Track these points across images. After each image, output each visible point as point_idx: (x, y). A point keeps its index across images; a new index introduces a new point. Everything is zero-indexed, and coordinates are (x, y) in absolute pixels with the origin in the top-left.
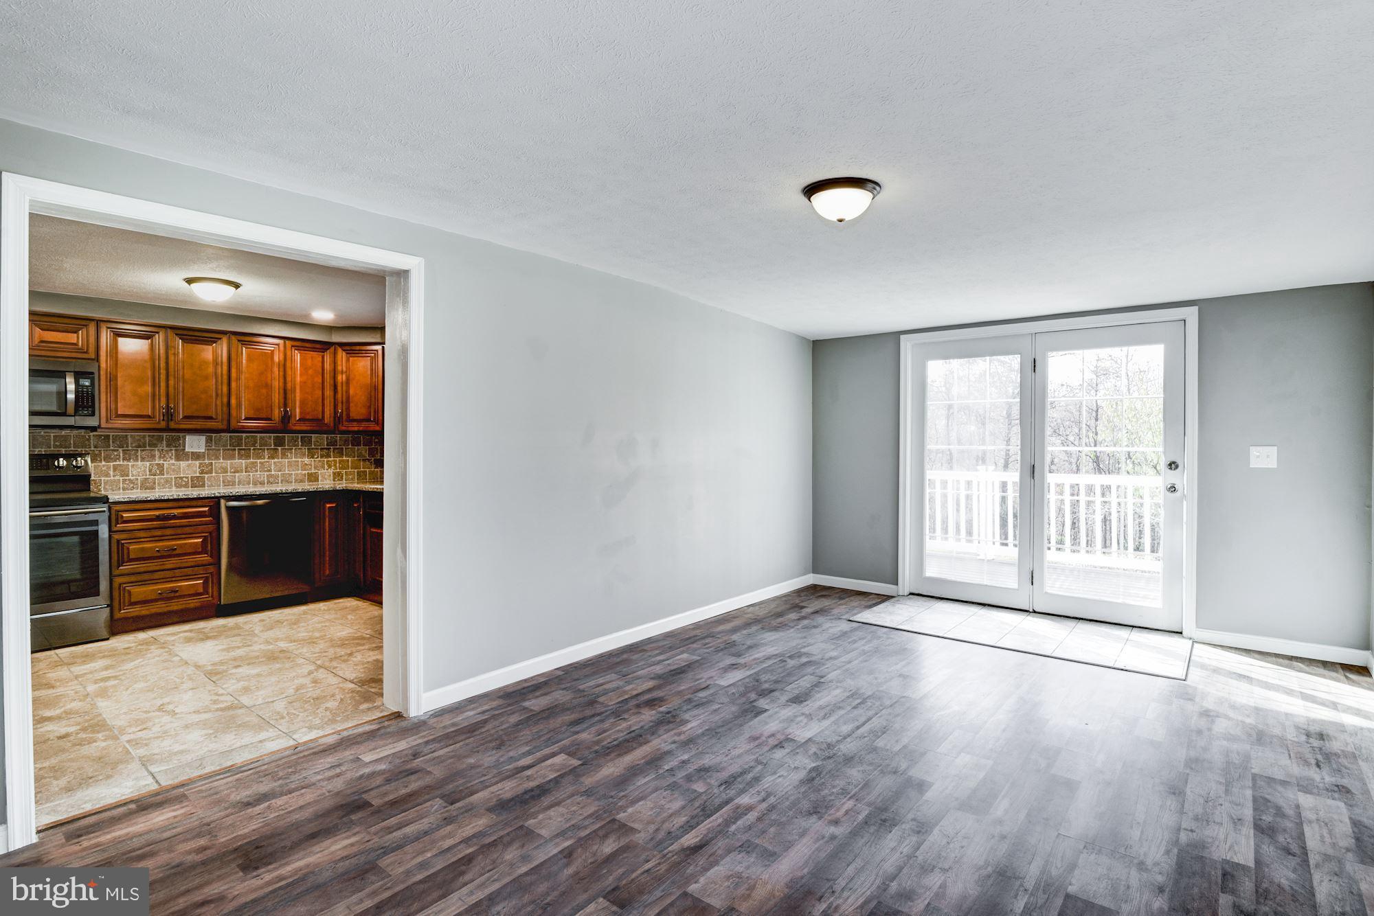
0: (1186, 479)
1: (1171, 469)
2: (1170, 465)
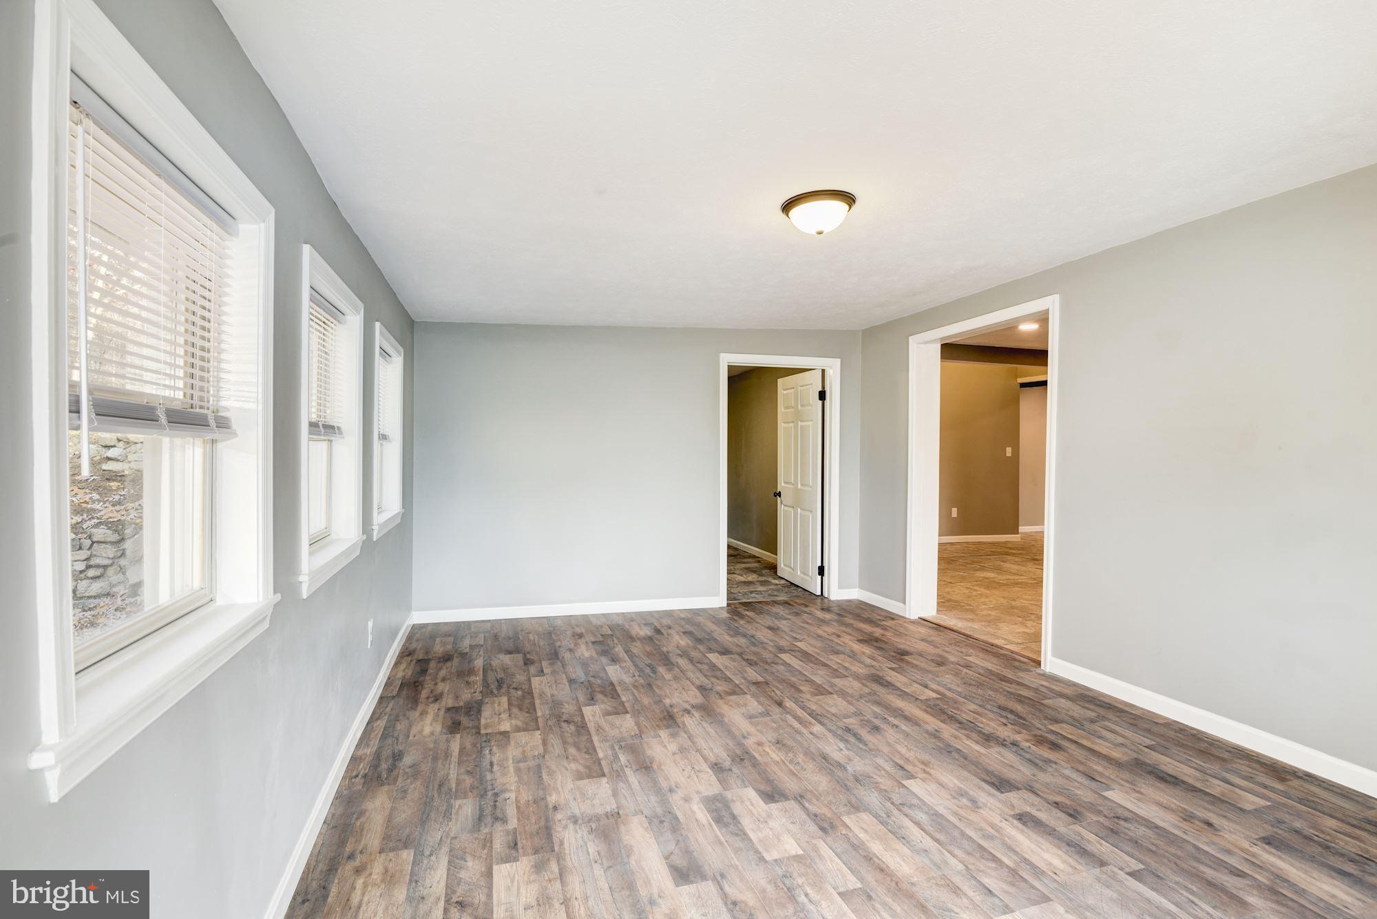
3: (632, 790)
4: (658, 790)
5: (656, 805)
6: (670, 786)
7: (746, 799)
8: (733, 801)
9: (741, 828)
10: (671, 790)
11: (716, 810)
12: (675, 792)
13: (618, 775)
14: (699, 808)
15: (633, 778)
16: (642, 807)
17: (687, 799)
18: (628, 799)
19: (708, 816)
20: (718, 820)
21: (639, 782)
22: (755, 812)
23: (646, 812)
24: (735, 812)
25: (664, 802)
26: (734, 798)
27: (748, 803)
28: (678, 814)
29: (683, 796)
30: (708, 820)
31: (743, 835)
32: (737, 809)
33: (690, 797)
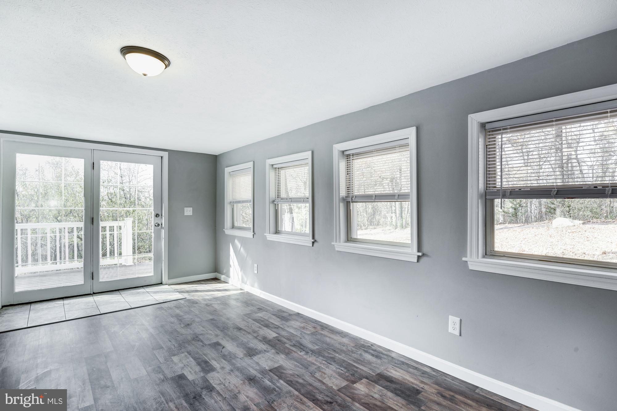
0: (164, 221)
1: (157, 217)
2: (157, 215)
3: (251, 367)
4: (238, 369)
5: (236, 363)
6: (233, 372)
7: (194, 374)
8: (200, 372)
9: (196, 361)
10: (232, 371)
11: (208, 366)
12: (230, 371)
13: (263, 372)
14: (216, 366)
15: (253, 372)
16: (242, 361)
17: (223, 368)
18: (250, 363)
19: (211, 363)
20: (206, 362)
21: (250, 371)
22: (189, 369)
23: (239, 359)
24: (199, 367)
25: (233, 365)
26: (199, 373)
27: (193, 372)
28: (225, 361)
29: (225, 369)
30: (211, 361)
31: (195, 359)
32: (198, 369)
33: (221, 369)
